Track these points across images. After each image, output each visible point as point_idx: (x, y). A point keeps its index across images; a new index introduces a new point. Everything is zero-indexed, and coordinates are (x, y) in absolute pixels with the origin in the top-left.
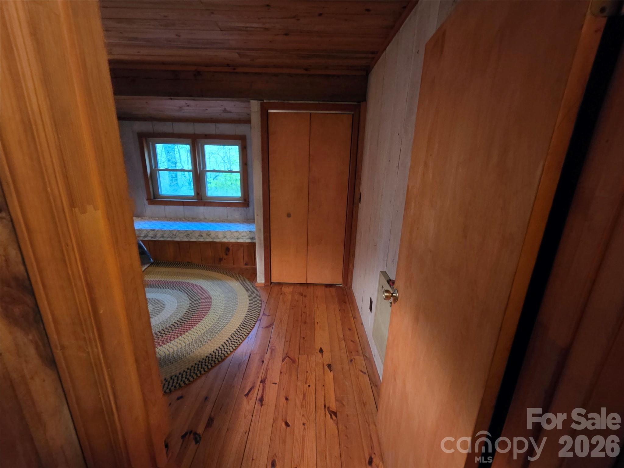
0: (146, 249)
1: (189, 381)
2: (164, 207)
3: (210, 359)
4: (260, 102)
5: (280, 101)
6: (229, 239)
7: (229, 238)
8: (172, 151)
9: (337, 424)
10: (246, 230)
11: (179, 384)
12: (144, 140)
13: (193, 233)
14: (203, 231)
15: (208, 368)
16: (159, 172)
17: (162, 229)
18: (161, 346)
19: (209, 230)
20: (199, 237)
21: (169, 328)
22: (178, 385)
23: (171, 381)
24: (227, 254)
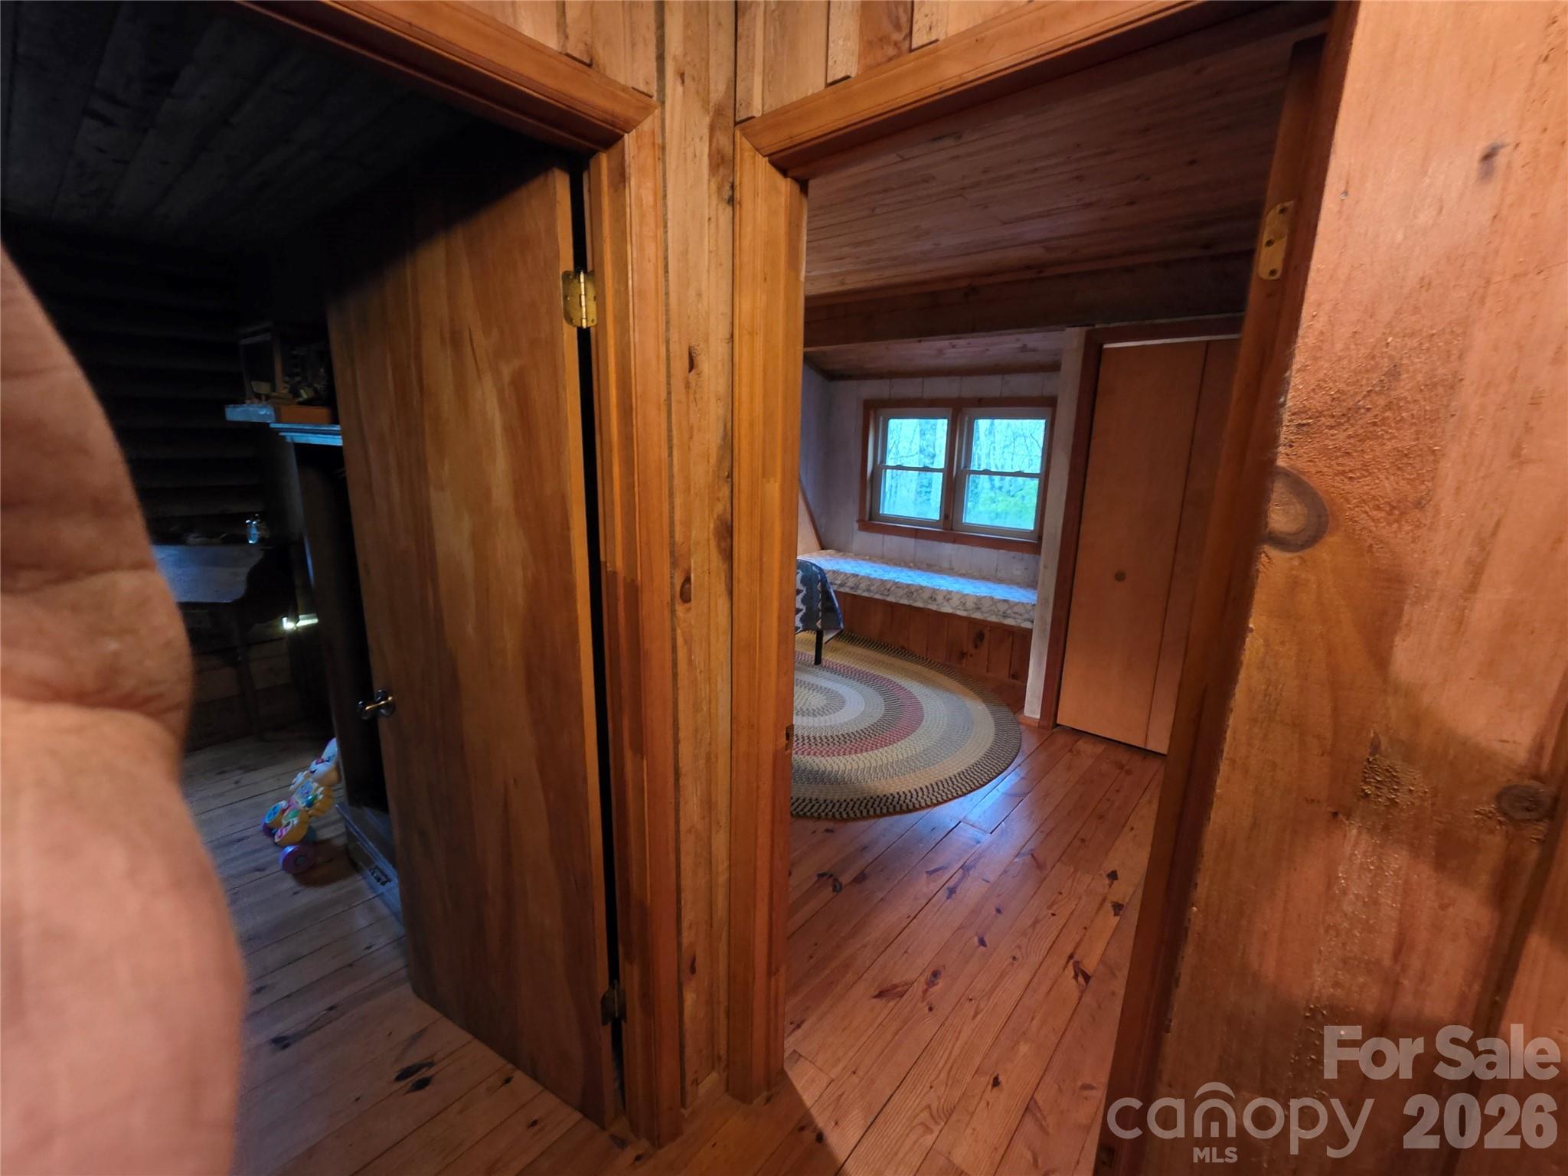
0: (837, 605)
1: (848, 816)
2: (883, 538)
3: (889, 801)
4: (1085, 329)
5: (1133, 323)
6: (986, 615)
7: (986, 613)
8: (931, 432)
9: (1082, 992)
10: (1025, 600)
11: (833, 813)
12: (872, 413)
13: (920, 591)
14: (938, 590)
15: (881, 812)
16: (885, 471)
17: (871, 576)
18: (823, 756)
19: (950, 589)
20: (930, 601)
21: (841, 737)
22: (831, 813)
23: (824, 806)
24: (976, 646)
